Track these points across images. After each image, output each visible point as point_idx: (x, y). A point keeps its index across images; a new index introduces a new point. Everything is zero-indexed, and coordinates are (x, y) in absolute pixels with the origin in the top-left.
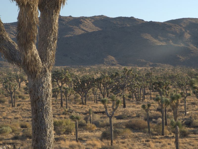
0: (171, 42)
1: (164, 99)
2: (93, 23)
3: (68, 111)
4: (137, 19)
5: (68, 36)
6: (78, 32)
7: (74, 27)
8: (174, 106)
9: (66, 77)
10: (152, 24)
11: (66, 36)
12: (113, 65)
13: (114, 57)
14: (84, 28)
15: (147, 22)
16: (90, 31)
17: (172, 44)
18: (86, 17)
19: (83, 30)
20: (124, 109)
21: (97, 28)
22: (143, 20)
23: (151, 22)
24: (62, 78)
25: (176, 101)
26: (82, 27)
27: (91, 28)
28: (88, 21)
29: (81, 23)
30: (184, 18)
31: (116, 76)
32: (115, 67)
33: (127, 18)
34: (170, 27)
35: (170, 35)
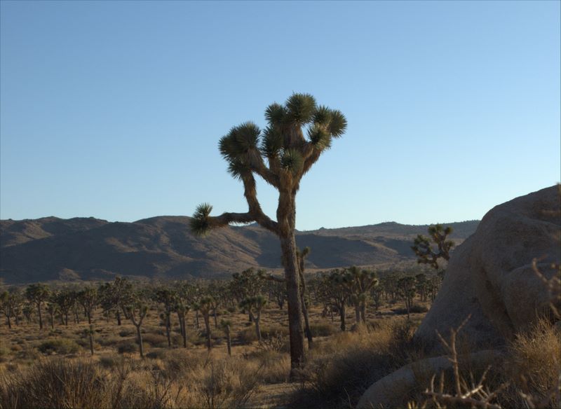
0: (144, 247)
1: (184, 306)
2: (42, 228)
3: (55, 332)
4: (99, 220)
5: (9, 245)
6: (22, 239)
7: (17, 233)
8: (205, 310)
9: (45, 291)
10: (119, 226)
11: (6, 246)
12: (71, 280)
13: (73, 269)
14: (30, 235)
15: (111, 224)
16: (38, 237)
17: (146, 249)
18: (31, 220)
19: (28, 237)
20: (120, 327)
21: (48, 233)
22: (106, 221)
23: (117, 223)
24: (39, 293)
25: (207, 305)
26: (27, 233)
27: (41, 234)
28: (35, 225)
29: (25, 228)
30: (158, 217)
31: (106, 287)
32: (74, 283)
33: (86, 219)
34: (142, 228)
35: (143, 238)
